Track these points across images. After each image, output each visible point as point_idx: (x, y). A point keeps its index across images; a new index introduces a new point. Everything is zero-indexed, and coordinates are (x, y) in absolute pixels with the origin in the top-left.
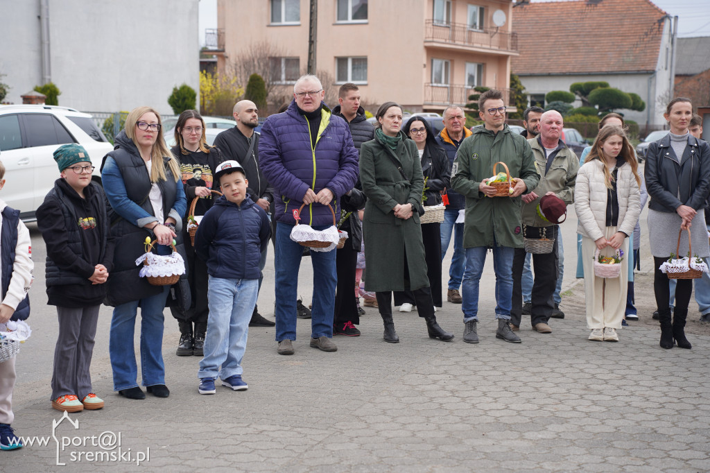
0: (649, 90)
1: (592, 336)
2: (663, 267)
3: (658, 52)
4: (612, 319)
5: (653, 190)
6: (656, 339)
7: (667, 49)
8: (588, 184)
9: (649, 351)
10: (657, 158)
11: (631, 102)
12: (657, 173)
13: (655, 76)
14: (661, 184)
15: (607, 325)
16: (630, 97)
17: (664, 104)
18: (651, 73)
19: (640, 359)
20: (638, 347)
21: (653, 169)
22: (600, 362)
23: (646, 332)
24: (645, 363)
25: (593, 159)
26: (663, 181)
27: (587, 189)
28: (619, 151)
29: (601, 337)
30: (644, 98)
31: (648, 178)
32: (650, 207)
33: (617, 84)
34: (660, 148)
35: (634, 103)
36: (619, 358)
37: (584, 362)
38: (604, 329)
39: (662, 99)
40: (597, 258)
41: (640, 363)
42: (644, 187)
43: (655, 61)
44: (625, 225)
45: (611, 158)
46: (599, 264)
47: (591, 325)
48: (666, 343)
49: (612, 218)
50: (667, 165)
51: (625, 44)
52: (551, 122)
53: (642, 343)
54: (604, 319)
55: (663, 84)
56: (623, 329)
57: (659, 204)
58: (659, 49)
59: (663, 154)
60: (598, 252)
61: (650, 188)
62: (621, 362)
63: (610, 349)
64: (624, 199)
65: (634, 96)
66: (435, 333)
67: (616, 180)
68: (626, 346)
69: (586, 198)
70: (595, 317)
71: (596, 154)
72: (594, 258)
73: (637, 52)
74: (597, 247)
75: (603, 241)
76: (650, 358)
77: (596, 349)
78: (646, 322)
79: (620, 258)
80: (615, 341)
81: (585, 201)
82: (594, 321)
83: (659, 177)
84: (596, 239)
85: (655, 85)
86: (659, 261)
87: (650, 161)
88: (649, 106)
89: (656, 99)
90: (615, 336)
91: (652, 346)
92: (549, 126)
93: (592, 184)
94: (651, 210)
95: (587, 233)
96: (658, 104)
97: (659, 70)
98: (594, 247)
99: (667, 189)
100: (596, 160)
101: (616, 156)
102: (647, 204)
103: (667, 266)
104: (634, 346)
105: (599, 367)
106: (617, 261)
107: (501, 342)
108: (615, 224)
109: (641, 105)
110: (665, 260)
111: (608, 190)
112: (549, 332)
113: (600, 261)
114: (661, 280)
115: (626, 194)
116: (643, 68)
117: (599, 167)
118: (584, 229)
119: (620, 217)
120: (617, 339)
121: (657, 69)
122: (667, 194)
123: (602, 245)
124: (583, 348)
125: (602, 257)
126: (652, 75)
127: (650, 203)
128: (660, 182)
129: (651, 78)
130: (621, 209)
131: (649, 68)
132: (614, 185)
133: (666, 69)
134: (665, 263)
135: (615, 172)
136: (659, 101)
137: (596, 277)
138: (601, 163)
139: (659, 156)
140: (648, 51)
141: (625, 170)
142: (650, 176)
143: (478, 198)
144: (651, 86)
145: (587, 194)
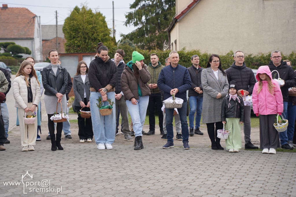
0: (32, 46)
1: (24, 149)
2: (51, 118)
3: (34, 30)
4: (32, 141)
5: (46, 87)
6: (49, 148)
7: (38, 29)
8: (19, 86)
9: (47, 153)
10: (46, 74)
11: (26, 51)
12: (47, 80)
13: (34, 40)
14: (49, 85)
15: (30, 144)
16: (25, 49)
17: (39, 52)
18: (32, 39)
19: (44, 156)
20: (43, 151)
21: (45, 78)
22: (28, 160)
23: (45, 145)
24: (46, 158)
25: (20, 75)
27: (18, 88)
28: (30, 71)
29: (27, 150)
30: (30, 49)
31: (43, 82)
32: (45, 94)
33: (18, 43)
34: (48, 70)
35: (27, 51)
36: (36, 157)
37: (21, 161)
38: (28, 146)
39: (38, 49)
40: (25, 116)
41: (45, 158)
42: (42, 86)
43: (33, 34)
44: (36, 101)
46: (27, 118)
47: (23, 145)
48: (54, 149)
49: (30, 99)
50: (51, 77)
51: (20, 26)
53: (44, 150)
54: (28, 142)
55: (37, 44)
56: (36, 145)
57: (49, 92)
58: (34, 29)
59: (49, 72)
60: (26, 114)
61: (45, 86)
62: (37, 159)
63: (31, 154)
64: (35, 91)
65: (26, 48)
67: (30, 83)
68: (38, 152)
69: (18, 91)
70: (25, 141)
71: (21, 73)
72: (24, 116)
73: (26, 30)
74: (25, 111)
75: (27, 109)
76: (48, 156)
77: (26, 155)
78: (44, 141)
79: (35, 115)
80: (33, 150)
81: (18, 93)
82: (24, 143)
83: (48, 81)
84: (25, 108)
85: (34, 44)
86: (50, 116)
87: (44, 75)
88: (33, 53)
89: (36, 50)
90: (33, 148)
91: (48, 151)
93: (21, 85)
94: (45, 95)
95: (20, 106)
96: (36, 52)
97: (35, 38)
98: (24, 112)
99: (51, 86)
102: (44, 93)
103: (53, 118)
104: (41, 151)
105: (28, 162)
106: (34, 117)
108: (32, 101)
109: (29, 52)
110: (52, 115)
111: (28, 87)
112: (5, 150)
113: (27, 117)
114: (51, 123)
115: (35, 89)
116: (29, 37)
117: (22, 78)
118: (19, 105)
119: (33, 98)
120: (34, 149)
121: (34, 37)
122: (51, 88)
123: (27, 111)
124: (20, 155)
125: (27, 115)
126: (33, 40)
127: (45, 92)
128: (48, 84)
129: (32, 41)
130: (34, 95)
131: (31, 37)
132: (30, 85)
133: (38, 37)
134: (52, 117)
135: (30, 80)
136: (37, 50)
137: (25, 124)
138: (23, 77)
139: (47, 73)
140: (30, 30)
142: (45, 81)
144: (33, 44)
145: (19, 90)
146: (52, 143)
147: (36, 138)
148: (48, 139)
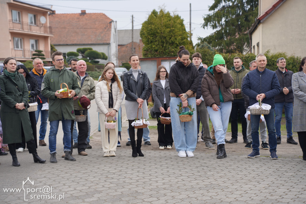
0: (108, 51)
1: (105, 155)
2: (133, 124)
3: (110, 35)
4: (113, 147)
5: (127, 92)
6: (130, 154)
7: (114, 34)
8: (101, 91)
9: (128, 159)
10: (127, 79)
11: (102, 56)
12: (128, 85)
13: (110, 45)
14: (130, 90)
15: (111, 150)
16: (101, 54)
17: (115, 57)
18: (108, 44)
19: (125, 162)
20: (124, 157)
21: (126, 83)
22: (110, 166)
23: (126, 151)
24: (128, 164)
25: (102, 80)
26: (131, 89)
27: (100, 93)
28: (112, 76)
29: (108, 155)
30: (107, 55)
31: (124, 87)
32: (126, 99)
33: (96, 49)
34: (128, 75)
35: (103, 57)
36: (117, 163)
37: (103, 166)
38: (110, 151)
39: (114, 55)
40: (106, 120)
41: (126, 164)
43: (109, 39)
44: (116, 107)
45: (109, 79)
46: (107, 123)
47: (105, 150)
48: (134, 155)
49: (111, 105)
50: (131, 82)
51: (97, 32)
52: (81, 65)
53: (125, 156)
54: (110, 147)
55: (113, 49)
56: (117, 151)
57: (130, 98)
58: (111, 34)
59: (130, 78)
60: (106, 118)
61: (126, 92)
62: (119, 165)
63: (113, 160)
64: (116, 96)
65: (103, 54)
66: (37, 160)
67: (112, 88)
68: (119, 157)
69: (100, 96)
70: (106, 147)
71: (104, 78)
72: (105, 121)
73: (102, 35)
74: (106, 116)
75: (109, 114)
76: (129, 162)
77: (108, 160)
78: (124, 147)
79: (115, 120)
80: (114, 156)
81: (100, 98)
82: (106, 148)
83: (129, 87)
84: (106, 113)
85: (111, 49)
86: (130, 122)
87: (125, 80)
88: (109, 58)
89: (112, 55)
90: (114, 154)
91: (129, 157)
92: (80, 67)
93: (102, 90)
94: (126, 101)
95: (102, 111)
96: (112, 57)
97: (112, 43)
98: (105, 117)
99: (132, 92)
100: (103, 81)
101: (111, 78)
102: (124, 98)
103: (134, 123)
104: (122, 157)
105: (110, 167)
106: (114, 122)
107: (67, 161)
108: (112, 107)
109: (106, 57)
110: (133, 121)
111: (109, 93)
112: (87, 155)
113: (108, 122)
114: (131, 129)
115: (116, 94)
116: (105, 42)
117: (105, 83)
118: (100, 110)
119: (114, 104)
120: (115, 155)
121: (111, 42)
122: (132, 94)
123: (108, 115)
124: (102, 160)
125: (108, 120)
126: (109, 45)
127: (126, 97)
128: (129, 89)
129: (109, 46)
130: (114, 101)
131: (108, 42)
132: (111, 91)
133: (114, 42)
134: (133, 122)
135: (111, 85)
136: (113, 56)
137: (106, 129)
138: (105, 82)
139: (128, 78)
140: (107, 35)
141: (115, 85)
142: (125, 86)
143: (55, 99)
144: (109, 49)
145: (100, 95)
146: (133, 149)
147: (117, 144)
148: (128, 145)
